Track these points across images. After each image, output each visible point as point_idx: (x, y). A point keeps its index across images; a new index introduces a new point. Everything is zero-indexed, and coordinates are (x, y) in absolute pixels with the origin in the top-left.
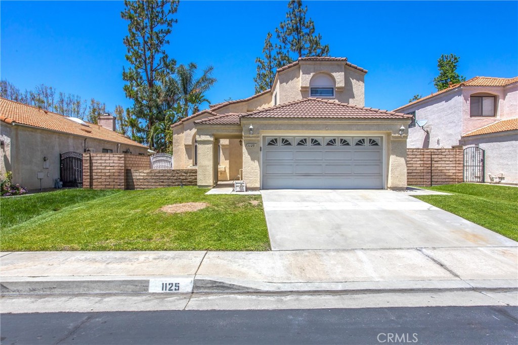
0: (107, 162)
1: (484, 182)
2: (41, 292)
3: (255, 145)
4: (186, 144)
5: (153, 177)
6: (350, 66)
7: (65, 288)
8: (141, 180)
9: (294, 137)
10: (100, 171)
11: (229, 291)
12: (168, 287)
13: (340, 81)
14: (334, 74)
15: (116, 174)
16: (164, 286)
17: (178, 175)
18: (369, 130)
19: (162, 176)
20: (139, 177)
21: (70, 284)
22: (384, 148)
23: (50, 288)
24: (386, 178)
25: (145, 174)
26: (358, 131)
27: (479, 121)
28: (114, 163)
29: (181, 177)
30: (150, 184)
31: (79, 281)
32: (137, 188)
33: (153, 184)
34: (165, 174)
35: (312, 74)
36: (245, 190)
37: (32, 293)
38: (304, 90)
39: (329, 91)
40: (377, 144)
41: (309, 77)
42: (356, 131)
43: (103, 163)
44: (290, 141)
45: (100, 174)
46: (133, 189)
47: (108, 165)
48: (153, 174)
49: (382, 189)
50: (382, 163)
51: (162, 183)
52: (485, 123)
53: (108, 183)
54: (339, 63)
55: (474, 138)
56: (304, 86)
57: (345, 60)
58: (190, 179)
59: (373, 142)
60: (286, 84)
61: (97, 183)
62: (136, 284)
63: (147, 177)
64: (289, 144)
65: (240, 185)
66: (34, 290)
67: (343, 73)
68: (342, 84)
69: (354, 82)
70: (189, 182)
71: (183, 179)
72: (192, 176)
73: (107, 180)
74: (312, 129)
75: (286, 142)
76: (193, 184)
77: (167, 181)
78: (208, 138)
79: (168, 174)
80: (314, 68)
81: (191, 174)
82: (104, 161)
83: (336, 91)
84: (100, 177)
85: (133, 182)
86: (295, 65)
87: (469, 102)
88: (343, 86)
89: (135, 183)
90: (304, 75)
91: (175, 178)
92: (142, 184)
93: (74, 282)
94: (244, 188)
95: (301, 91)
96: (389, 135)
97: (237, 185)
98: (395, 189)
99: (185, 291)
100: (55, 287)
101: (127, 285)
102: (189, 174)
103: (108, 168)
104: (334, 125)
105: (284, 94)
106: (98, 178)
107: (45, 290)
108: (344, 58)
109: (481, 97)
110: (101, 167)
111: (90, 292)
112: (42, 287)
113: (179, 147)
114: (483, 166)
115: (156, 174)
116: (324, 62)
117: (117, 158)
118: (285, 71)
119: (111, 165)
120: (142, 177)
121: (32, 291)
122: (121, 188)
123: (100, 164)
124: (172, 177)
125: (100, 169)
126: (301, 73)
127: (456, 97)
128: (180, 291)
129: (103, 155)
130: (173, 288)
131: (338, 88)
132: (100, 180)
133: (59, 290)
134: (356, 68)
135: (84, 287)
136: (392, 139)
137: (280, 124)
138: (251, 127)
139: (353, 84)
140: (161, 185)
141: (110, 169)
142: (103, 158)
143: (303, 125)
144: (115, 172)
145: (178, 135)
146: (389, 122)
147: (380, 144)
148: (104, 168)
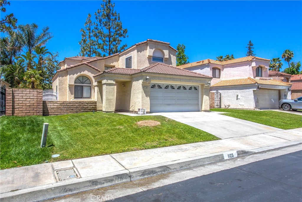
0: (27, 95)
1: (221, 108)
2: (185, 168)
3: (148, 88)
4: (70, 84)
5: (65, 107)
6: (171, 47)
7: (194, 163)
8: (55, 109)
9: (163, 84)
10: (21, 102)
11: (248, 154)
12: (230, 156)
13: (167, 55)
14: (164, 51)
15: (35, 105)
16: (228, 155)
17: (83, 105)
18: (197, 82)
19: (72, 106)
20: (54, 107)
21: (195, 161)
22: (200, 91)
23: (188, 165)
24: (201, 106)
25: (59, 105)
26: (193, 83)
27: (215, 80)
28: (34, 96)
29: (85, 106)
30: (62, 111)
31: (198, 159)
32: (51, 115)
33: (65, 111)
34: (74, 104)
35: (154, 49)
36: (146, 113)
37: (182, 168)
38: (149, 58)
39: (161, 59)
40: (197, 90)
41: (153, 50)
42: (192, 83)
43: (24, 96)
44: (161, 86)
45: (21, 105)
46: (48, 115)
47: (29, 97)
48: (66, 104)
49: (199, 111)
50: (199, 99)
51: (72, 111)
52: (217, 81)
53: (28, 111)
54: (166, 45)
55: (216, 88)
56: (150, 55)
57: (169, 44)
58: (90, 107)
59: (195, 89)
60: (141, 53)
61: (18, 112)
62: (219, 156)
63: (60, 107)
64: (161, 88)
65: (143, 110)
66: (182, 167)
67: (168, 51)
68: (167, 57)
69: (172, 56)
70: (89, 109)
71: (86, 108)
72: (91, 105)
73: (27, 109)
74: (174, 81)
75: (160, 87)
76: (91, 111)
77: (75, 109)
78: (112, 82)
79: (77, 105)
80: (155, 46)
81: (91, 104)
82: (25, 95)
83: (164, 60)
84: (21, 107)
85: (48, 110)
86: (145, 43)
87: (212, 71)
88: (168, 57)
89: (49, 111)
90: (150, 49)
91: (81, 107)
92: (56, 111)
93: (197, 160)
94: (145, 112)
95: (148, 58)
96: (202, 85)
97: (142, 110)
98: (205, 111)
99: (235, 157)
100: (190, 163)
101: (216, 157)
102: (89, 105)
103: (29, 100)
104: (183, 79)
105: (139, 58)
106: (19, 108)
107: (186, 166)
108: (169, 43)
109: (215, 69)
110: (22, 99)
111: (205, 164)
112: (185, 165)
113: (63, 86)
114: (221, 101)
115: (68, 104)
116: (159, 44)
117: (36, 93)
118: (140, 45)
119: (31, 97)
120: (56, 107)
121: (181, 167)
122: (40, 115)
123: (21, 97)
124: (79, 107)
125: (21, 101)
126: (148, 48)
127: (206, 68)
128: (234, 157)
129: (24, 90)
130: (232, 156)
131: (166, 58)
132: (21, 109)
133: (192, 165)
134: (173, 49)
135: (201, 161)
136: (205, 87)
137: (161, 77)
138: (148, 77)
139: (172, 57)
140: (71, 112)
141: (30, 101)
142: (24, 92)
143: (170, 78)
144: (34, 103)
145: (63, 78)
146: (204, 79)
147: (198, 89)
148: (25, 100)
